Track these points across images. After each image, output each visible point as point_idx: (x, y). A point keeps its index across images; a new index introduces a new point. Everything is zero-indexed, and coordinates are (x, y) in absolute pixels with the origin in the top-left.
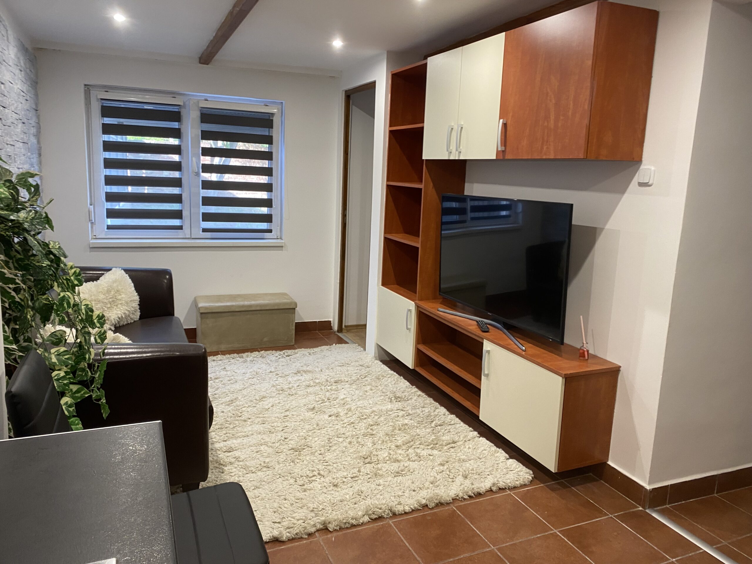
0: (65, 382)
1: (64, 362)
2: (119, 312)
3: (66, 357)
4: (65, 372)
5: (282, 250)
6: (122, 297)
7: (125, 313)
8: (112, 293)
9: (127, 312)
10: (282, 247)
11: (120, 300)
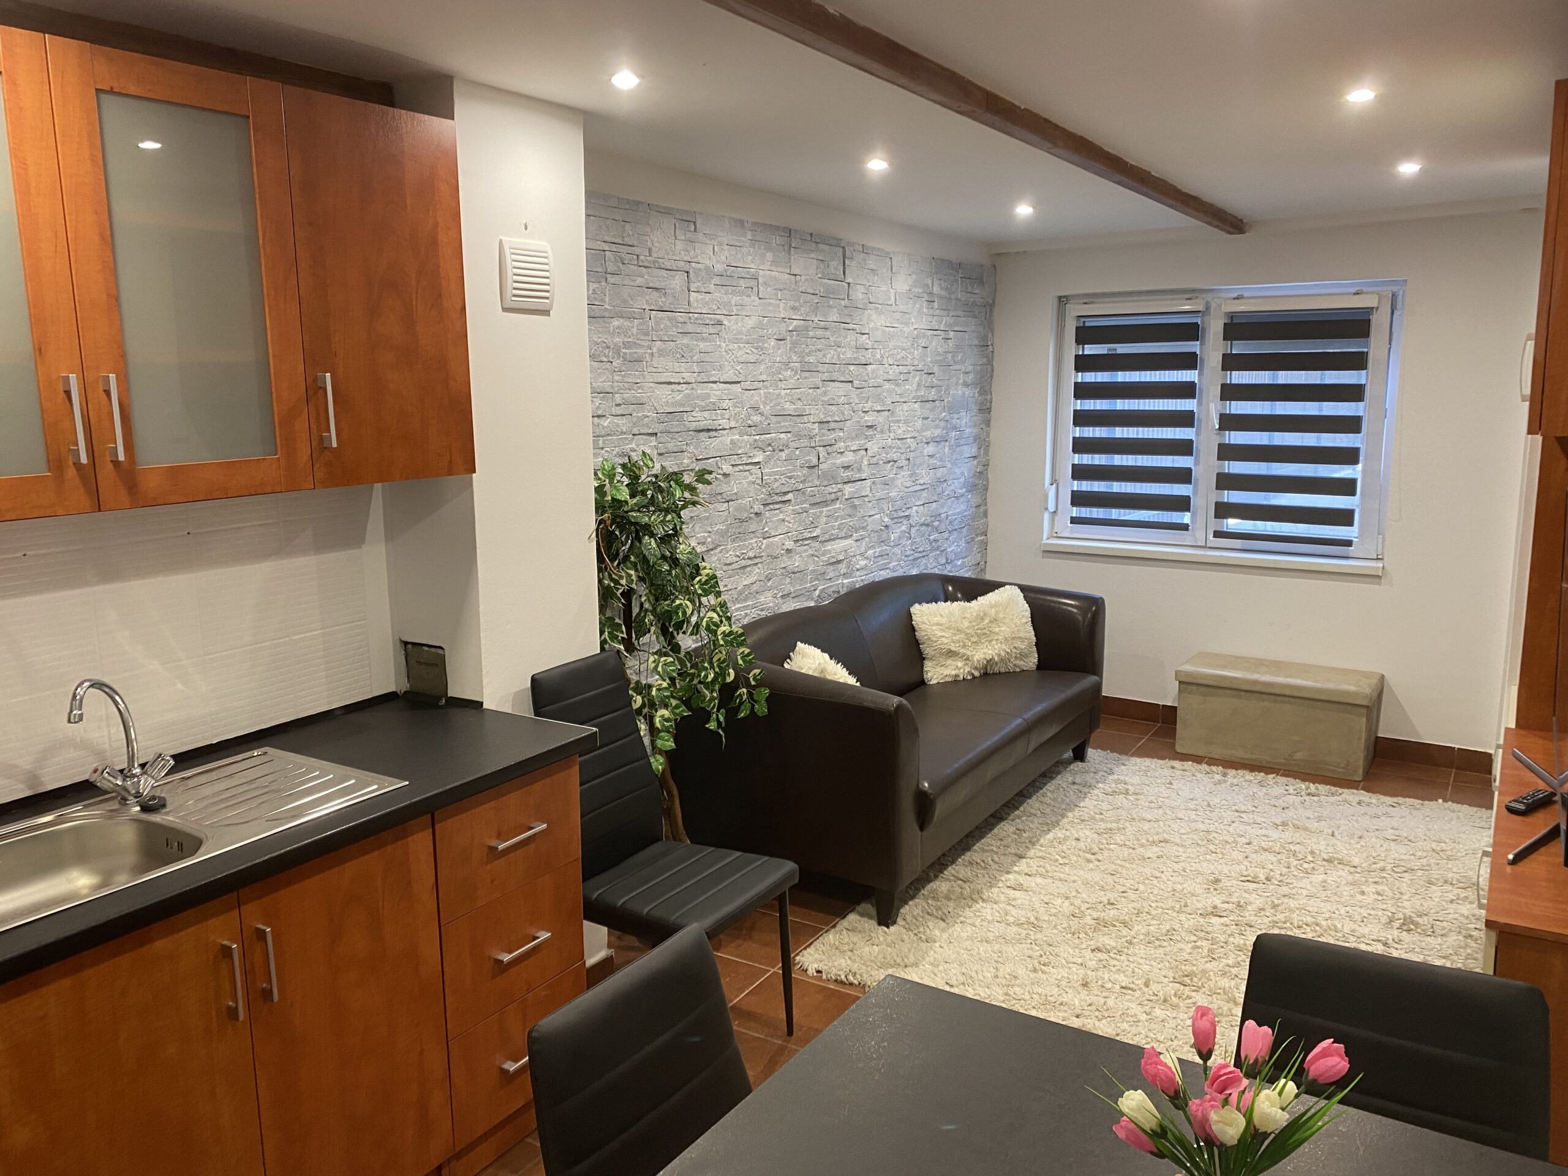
0: (666, 694)
1: (668, 673)
2: (990, 652)
3: (672, 668)
4: (668, 684)
5: (1380, 584)
6: (1000, 631)
7: (999, 655)
8: (987, 621)
9: (1003, 654)
10: (1379, 577)
11: (997, 634)
